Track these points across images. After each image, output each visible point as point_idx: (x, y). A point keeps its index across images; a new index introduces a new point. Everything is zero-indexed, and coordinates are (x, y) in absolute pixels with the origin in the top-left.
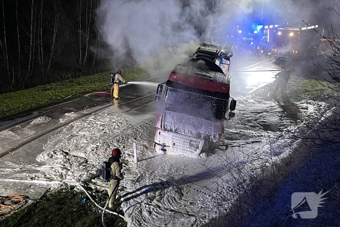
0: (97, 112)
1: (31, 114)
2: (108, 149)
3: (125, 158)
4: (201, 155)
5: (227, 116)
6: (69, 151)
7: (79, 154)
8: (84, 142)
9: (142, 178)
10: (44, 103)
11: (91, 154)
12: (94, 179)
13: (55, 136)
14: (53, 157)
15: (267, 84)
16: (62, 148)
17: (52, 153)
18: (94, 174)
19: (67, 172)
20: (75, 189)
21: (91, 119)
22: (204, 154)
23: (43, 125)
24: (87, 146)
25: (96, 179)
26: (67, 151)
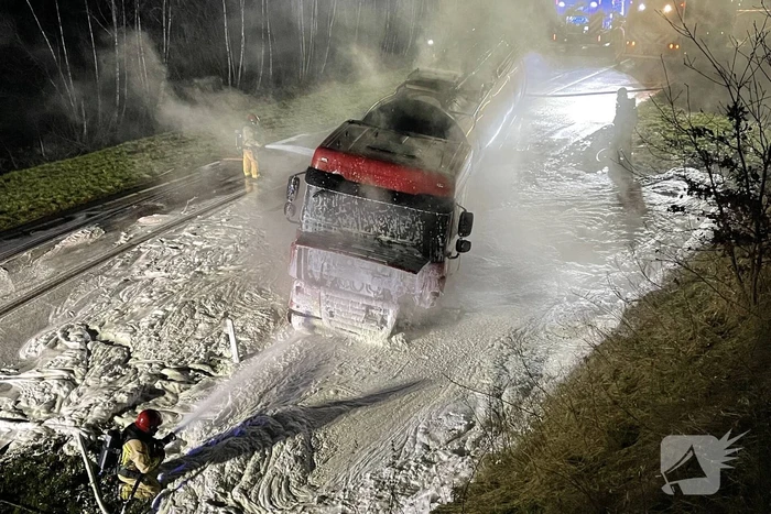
0: (209, 214)
1: (71, 219)
2: (189, 321)
3: (216, 348)
4: (393, 339)
5: (452, 247)
6: (100, 326)
7: (119, 335)
8: (143, 300)
9: (233, 413)
10: (110, 190)
11: (144, 337)
12: (120, 416)
13: (91, 281)
14: (58, 347)
15: (599, 127)
16: (89, 319)
17: (59, 335)
18: (121, 403)
19: (69, 394)
20: (65, 448)
21: (187, 234)
22: (400, 336)
23: (78, 251)
24: (145, 312)
25: (124, 415)
26: (96, 328)
